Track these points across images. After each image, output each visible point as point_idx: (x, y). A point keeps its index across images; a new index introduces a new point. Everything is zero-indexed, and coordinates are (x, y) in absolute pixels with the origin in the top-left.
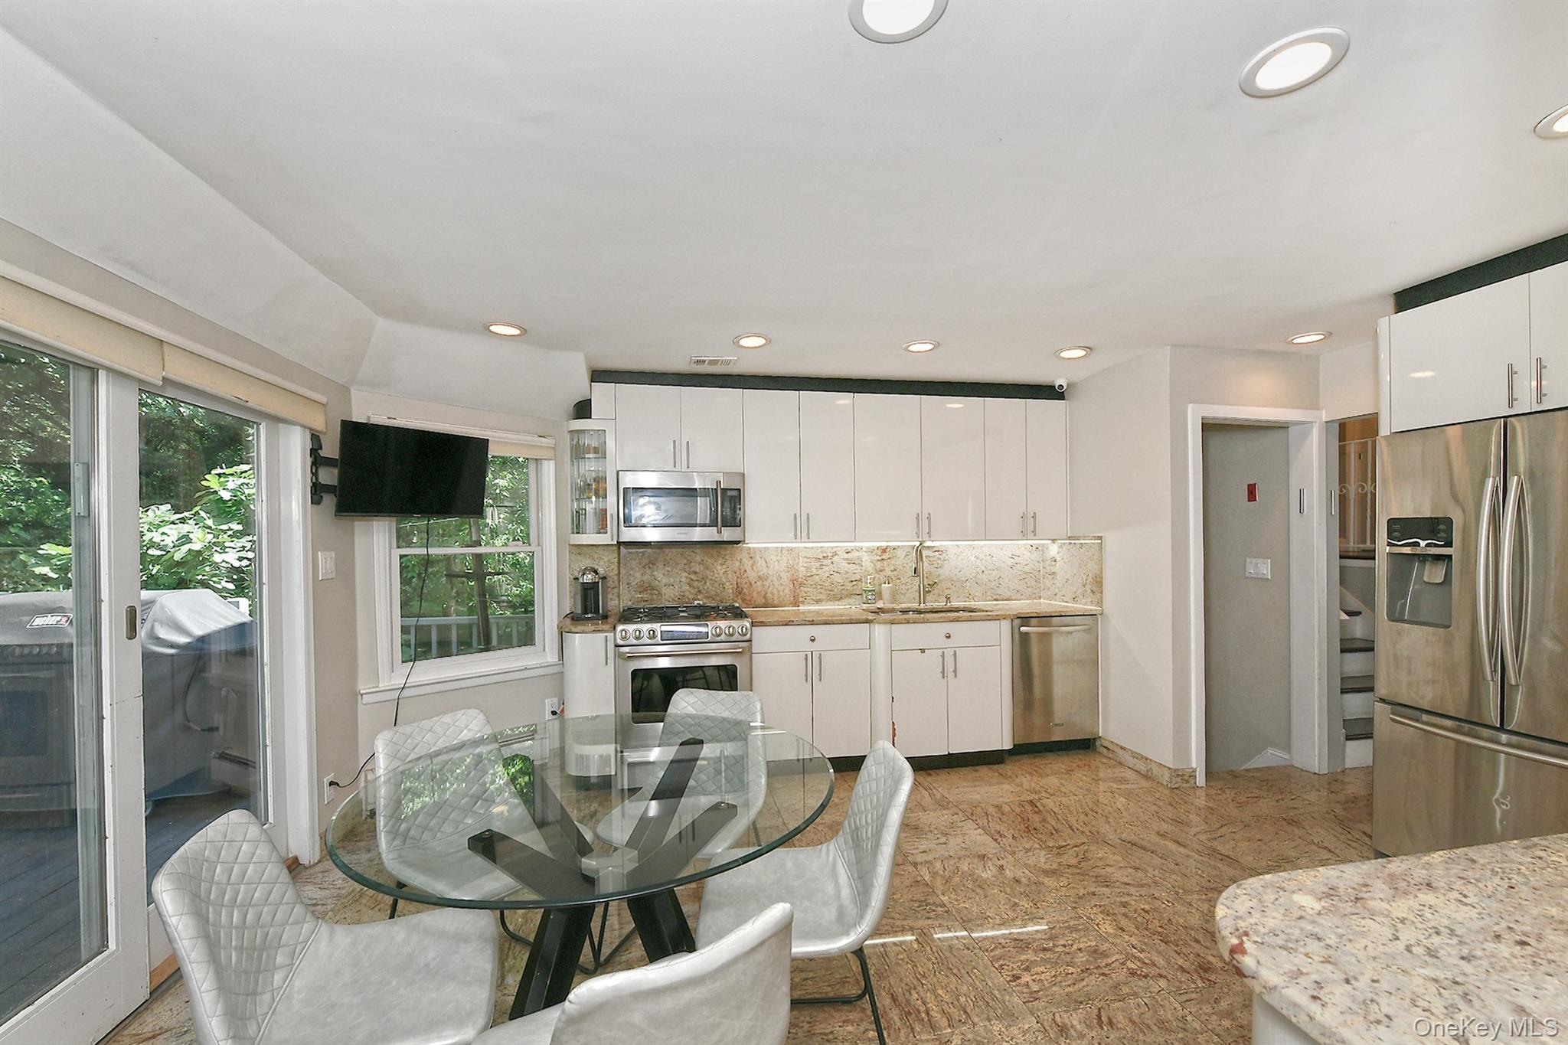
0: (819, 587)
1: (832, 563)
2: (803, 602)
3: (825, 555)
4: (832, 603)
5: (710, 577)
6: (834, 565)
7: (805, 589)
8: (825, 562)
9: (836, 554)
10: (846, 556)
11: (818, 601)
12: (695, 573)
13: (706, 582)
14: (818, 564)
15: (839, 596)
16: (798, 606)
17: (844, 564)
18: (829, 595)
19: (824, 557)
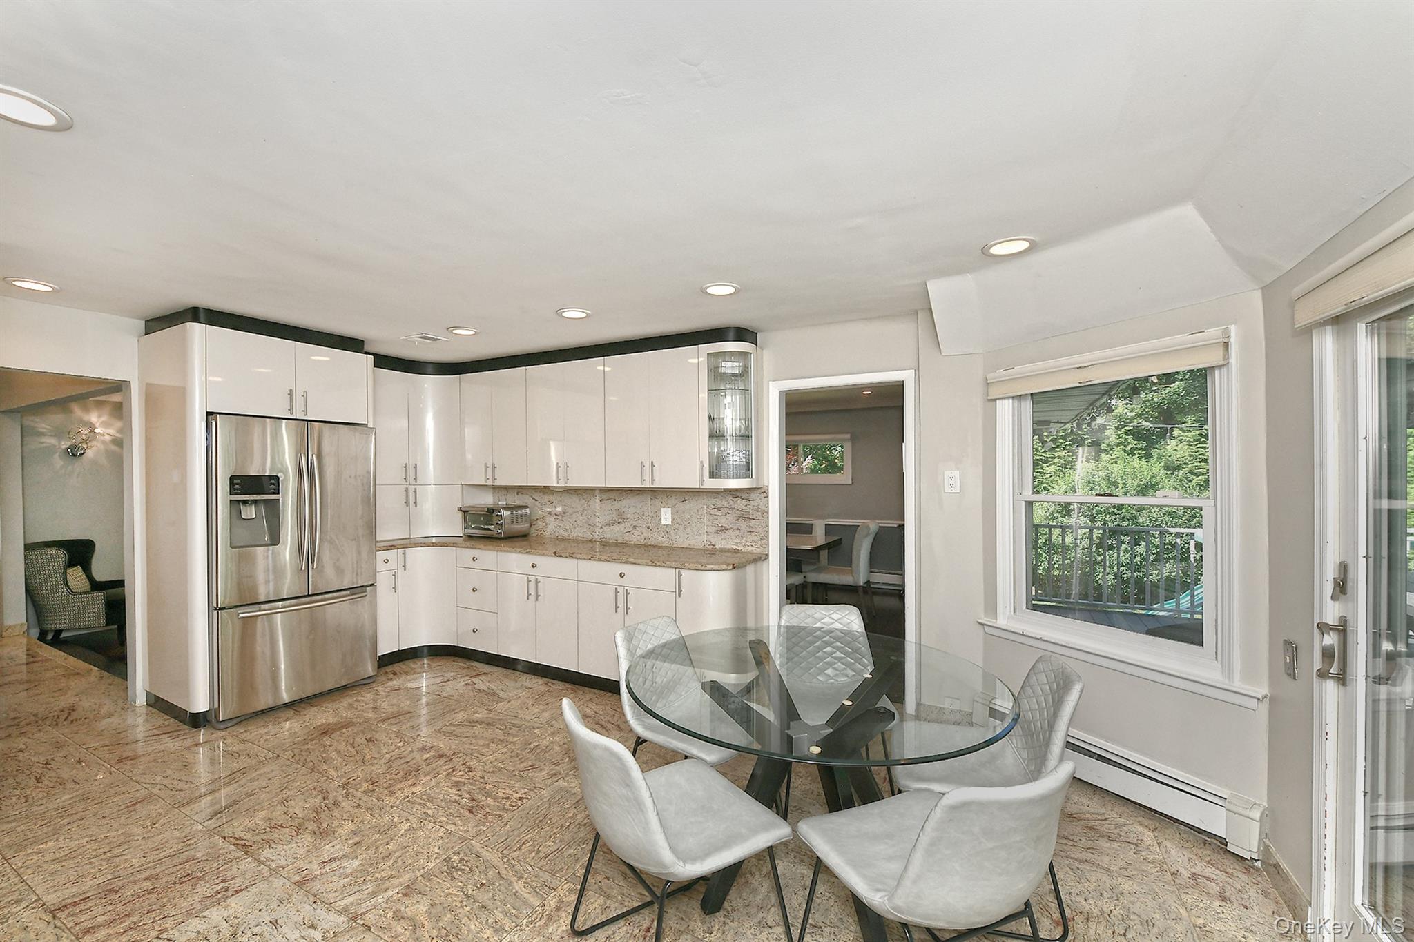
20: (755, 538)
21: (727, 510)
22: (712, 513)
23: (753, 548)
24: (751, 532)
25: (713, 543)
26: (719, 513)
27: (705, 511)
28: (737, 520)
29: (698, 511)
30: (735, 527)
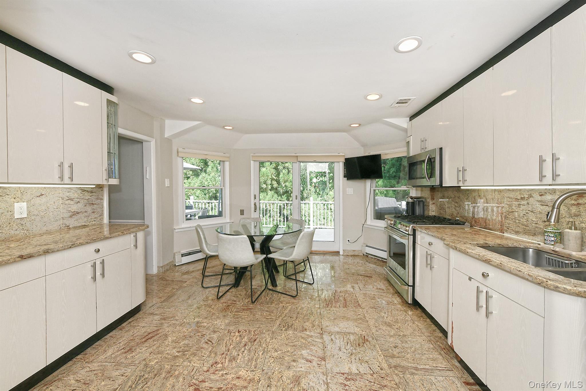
0: (517, 221)
1: (528, 204)
2: (507, 231)
3: (522, 196)
4: (527, 236)
5: (462, 206)
6: (530, 206)
7: (508, 221)
8: (523, 202)
9: (531, 196)
10: (540, 198)
11: (517, 233)
12: (457, 203)
13: (460, 208)
14: (517, 203)
15: (533, 232)
16: (504, 233)
17: (538, 205)
18: (524, 230)
19: (522, 198)
20: (96, 216)
21: (78, 200)
22: (67, 203)
23: (95, 222)
24: (94, 212)
25: (68, 225)
26: (72, 203)
27: (61, 202)
28: (85, 206)
29: (54, 202)
30: (84, 211)
